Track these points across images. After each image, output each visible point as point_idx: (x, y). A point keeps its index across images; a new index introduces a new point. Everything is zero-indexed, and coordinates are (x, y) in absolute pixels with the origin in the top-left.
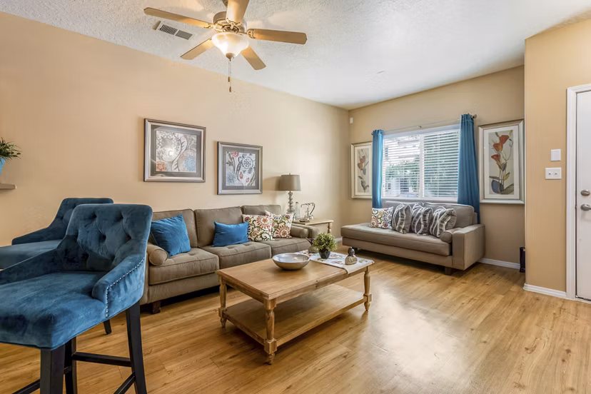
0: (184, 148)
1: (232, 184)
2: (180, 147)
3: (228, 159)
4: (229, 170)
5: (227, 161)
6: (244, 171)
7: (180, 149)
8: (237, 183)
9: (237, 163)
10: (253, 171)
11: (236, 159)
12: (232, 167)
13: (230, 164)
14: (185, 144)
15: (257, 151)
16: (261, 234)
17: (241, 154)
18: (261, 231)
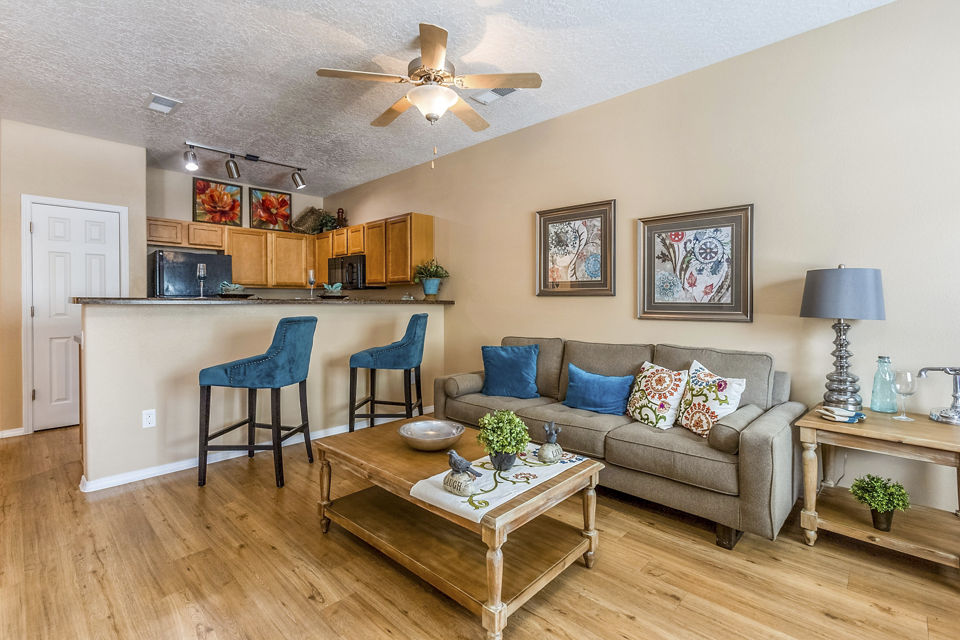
0: (583, 242)
1: (669, 299)
2: (578, 242)
3: (659, 248)
4: (662, 271)
5: (658, 253)
6: (700, 271)
7: (577, 245)
8: (680, 296)
9: (681, 254)
10: (725, 268)
11: (679, 247)
12: (669, 265)
13: (664, 258)
14: (584, 237)
15: (739, 218)
16: (641, 408)
17: (690, 234)
18: (644, 402)
